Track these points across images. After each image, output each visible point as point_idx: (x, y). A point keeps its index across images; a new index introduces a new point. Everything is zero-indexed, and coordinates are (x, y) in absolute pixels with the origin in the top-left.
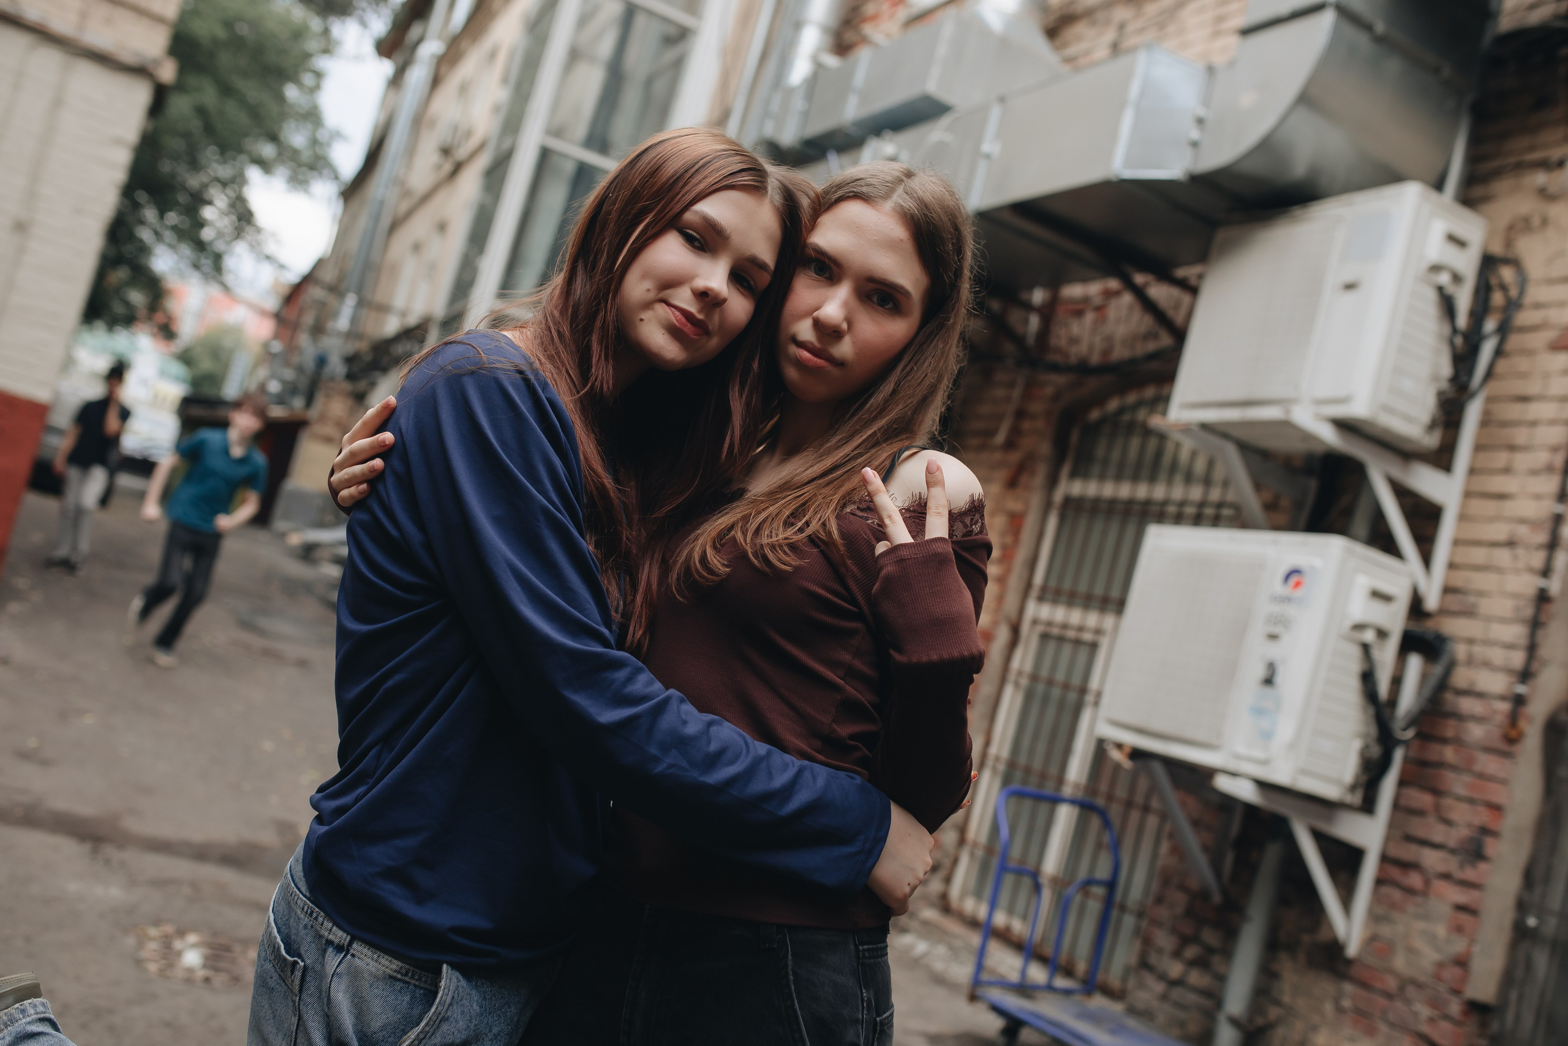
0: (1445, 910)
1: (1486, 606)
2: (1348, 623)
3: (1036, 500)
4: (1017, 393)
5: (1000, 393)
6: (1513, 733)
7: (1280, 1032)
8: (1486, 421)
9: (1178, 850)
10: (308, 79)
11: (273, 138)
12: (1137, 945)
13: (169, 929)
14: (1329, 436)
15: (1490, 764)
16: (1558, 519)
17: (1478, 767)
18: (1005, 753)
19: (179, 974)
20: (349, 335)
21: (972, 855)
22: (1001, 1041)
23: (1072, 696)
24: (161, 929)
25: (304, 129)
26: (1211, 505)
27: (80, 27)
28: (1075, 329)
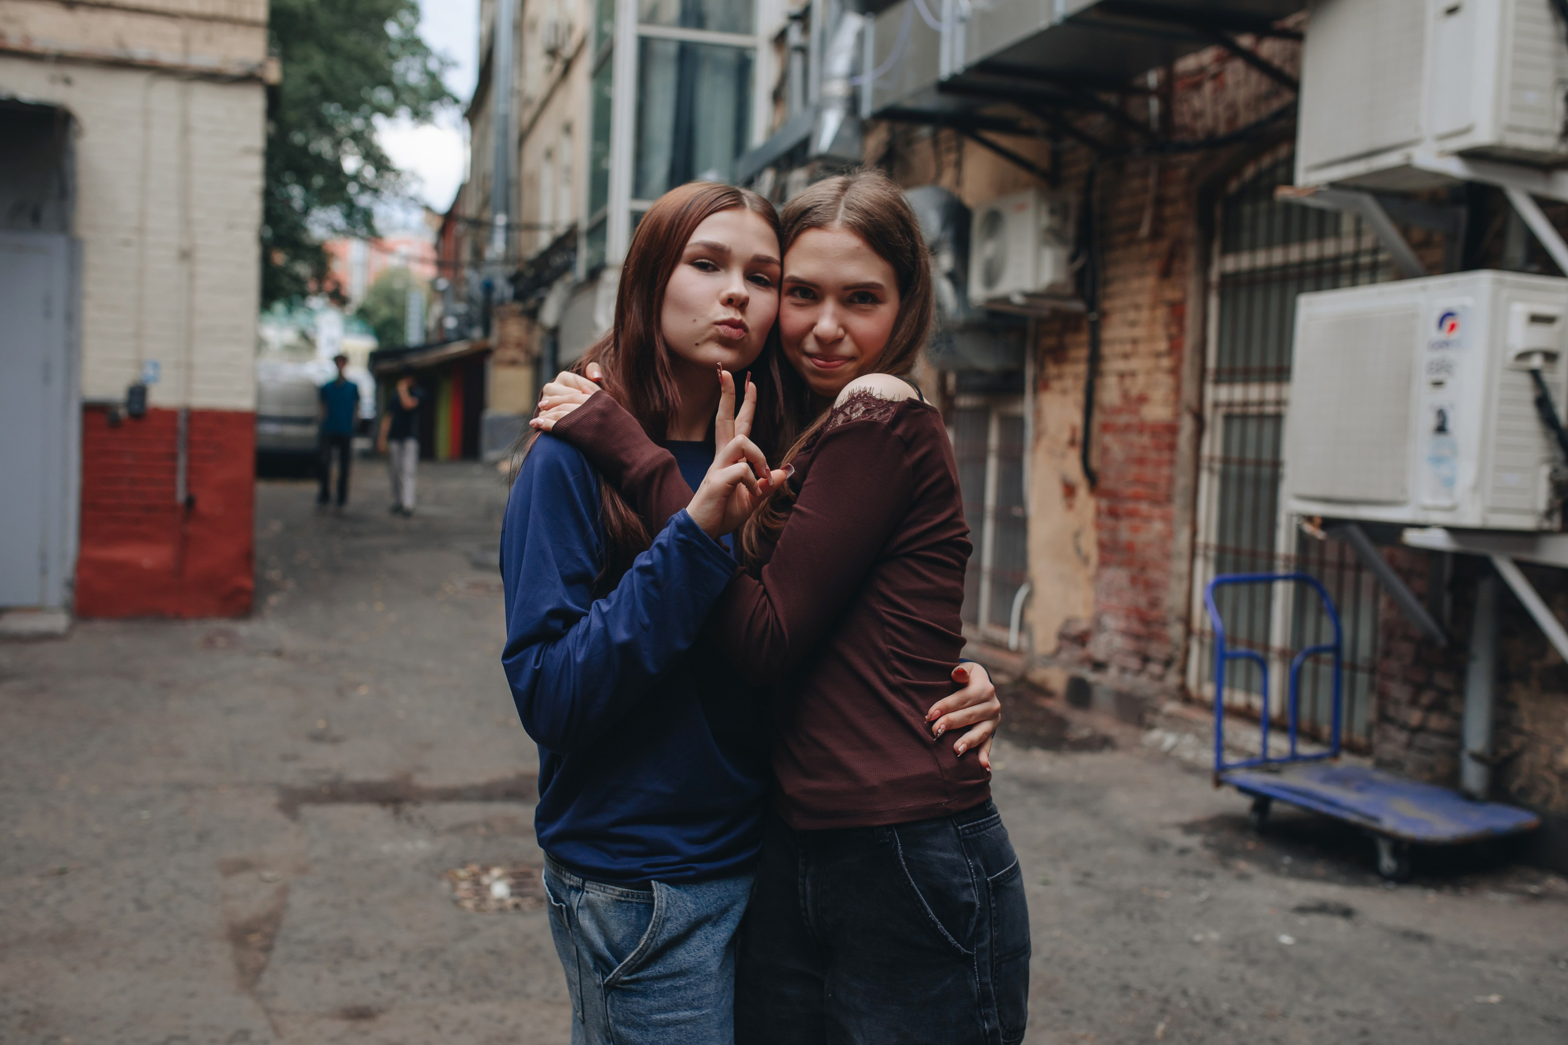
2: (1512, 354)
3: (1192, 285)
4: (1152, 181)
5: (1136, 183)
7: (1527, 758)
9: (1394, 602)
10: (406, 16)
11: (387, 83)
12: (1374, 701)
13: (475, 868)
14: (1457, 169)
18: (1213, 539)
19: (493, 905)
20: (507, 260)
21: (1201, 643)
22: (1254, 818)
23: (1266, 472)
24: (468, 869)
25: (415, 63)
26: (1366, 253)
27: (186, 53)
28: (1196, 103)
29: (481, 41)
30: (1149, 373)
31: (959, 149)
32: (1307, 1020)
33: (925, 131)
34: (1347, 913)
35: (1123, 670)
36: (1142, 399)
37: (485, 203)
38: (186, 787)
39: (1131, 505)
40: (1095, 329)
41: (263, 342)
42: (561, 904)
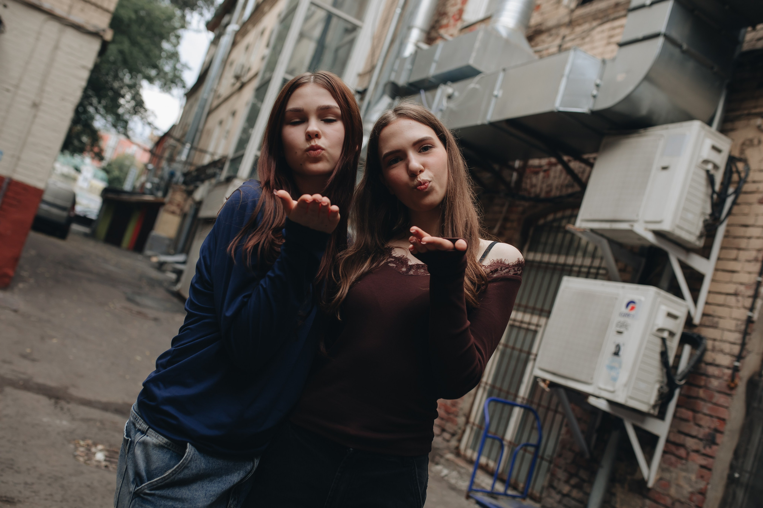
0: (696, 467)
1: (723, 323)
2: (656, 328)
4: (505, 209)
5: (497, 209)
6: (732, 385)
8: (727, 236)
9: (570, 432)
10: (173, 39)
11: (156, 66)
12: (548, 476)
13: (90, 442)
14: (651, 238)
15: (721, 399)
16: (759, 284)
17: (714, 400)
18: (490, 381)
19: (94, 463)
20: (186, 163)
21: (472, 429)
23: (524, 356)
24: (86, 442)
25: (171, 63)
26: (595, 268)
27: (69, 13)
28: (534, 180)
29: (204, 63)
37: (184, 135)
41: (53, 169)
42: (128, 438)
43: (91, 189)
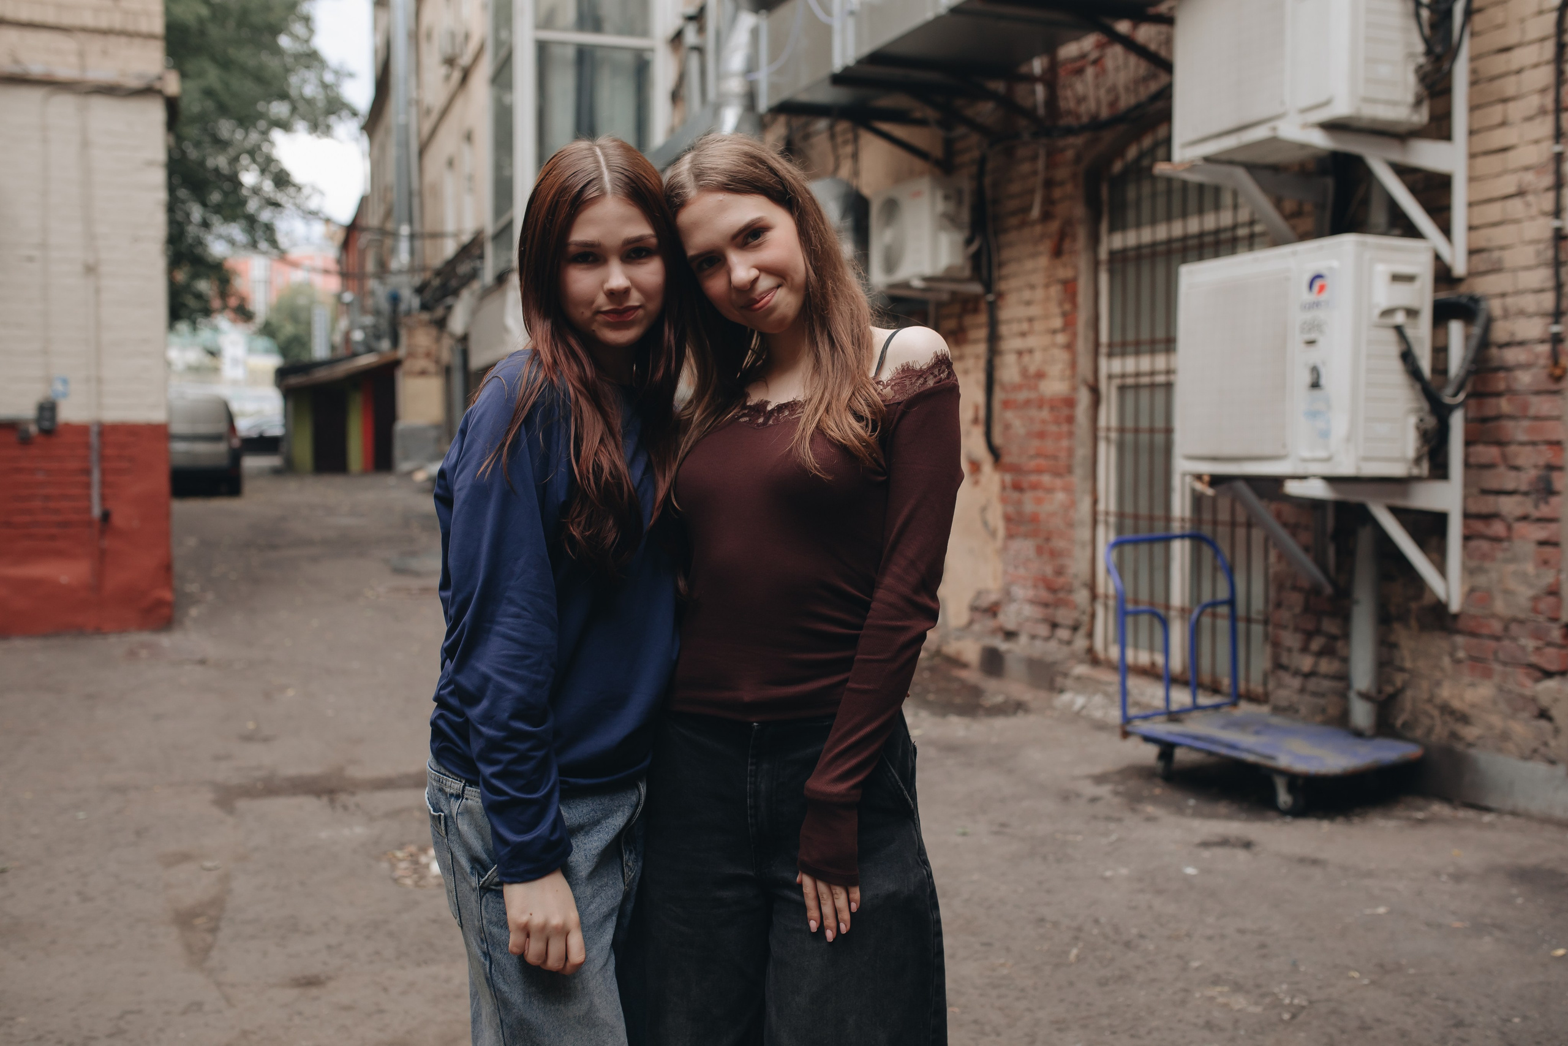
0: (1530, 548)
1: (1510, 258)
2: (1377, 312)
3: (1083, 262)
4: (1041, 164)
5: (1026, 168)
6: (1558, 372)
7: (1409, 694)
8: (1475, 82)
9: (1283, 555)
10: (299, 28)
11: (284, 96)
12: (1268, 650)
13: (413, 849)
14: (1320, 140)
15: (1542, 405)
16: (1559, 158)
17: (1532, 412)
18: (1113, 507)
19: (428, 882)
20: (412, 270)
21: (1106, 606)
22: (1160, 765)
23: (1159, 438)
24: (406, 850)
25: (311, 76)
26: (1243, 225)
27: (83, 67)
28: (1080, 88)
29: (376, 52)
30: (1045, 349)
31: (856, 139)
32: (1210, 938)
33: (822, 124)
34: (1247, 845)
35: (1033, 637)
36: (1040, 375)
37: (388, 214)
38: (120, 789)
39: (1034, 478)
40: (993, 309)
41: (168, 364)
42: (440, 813)
43: (253, 378)
